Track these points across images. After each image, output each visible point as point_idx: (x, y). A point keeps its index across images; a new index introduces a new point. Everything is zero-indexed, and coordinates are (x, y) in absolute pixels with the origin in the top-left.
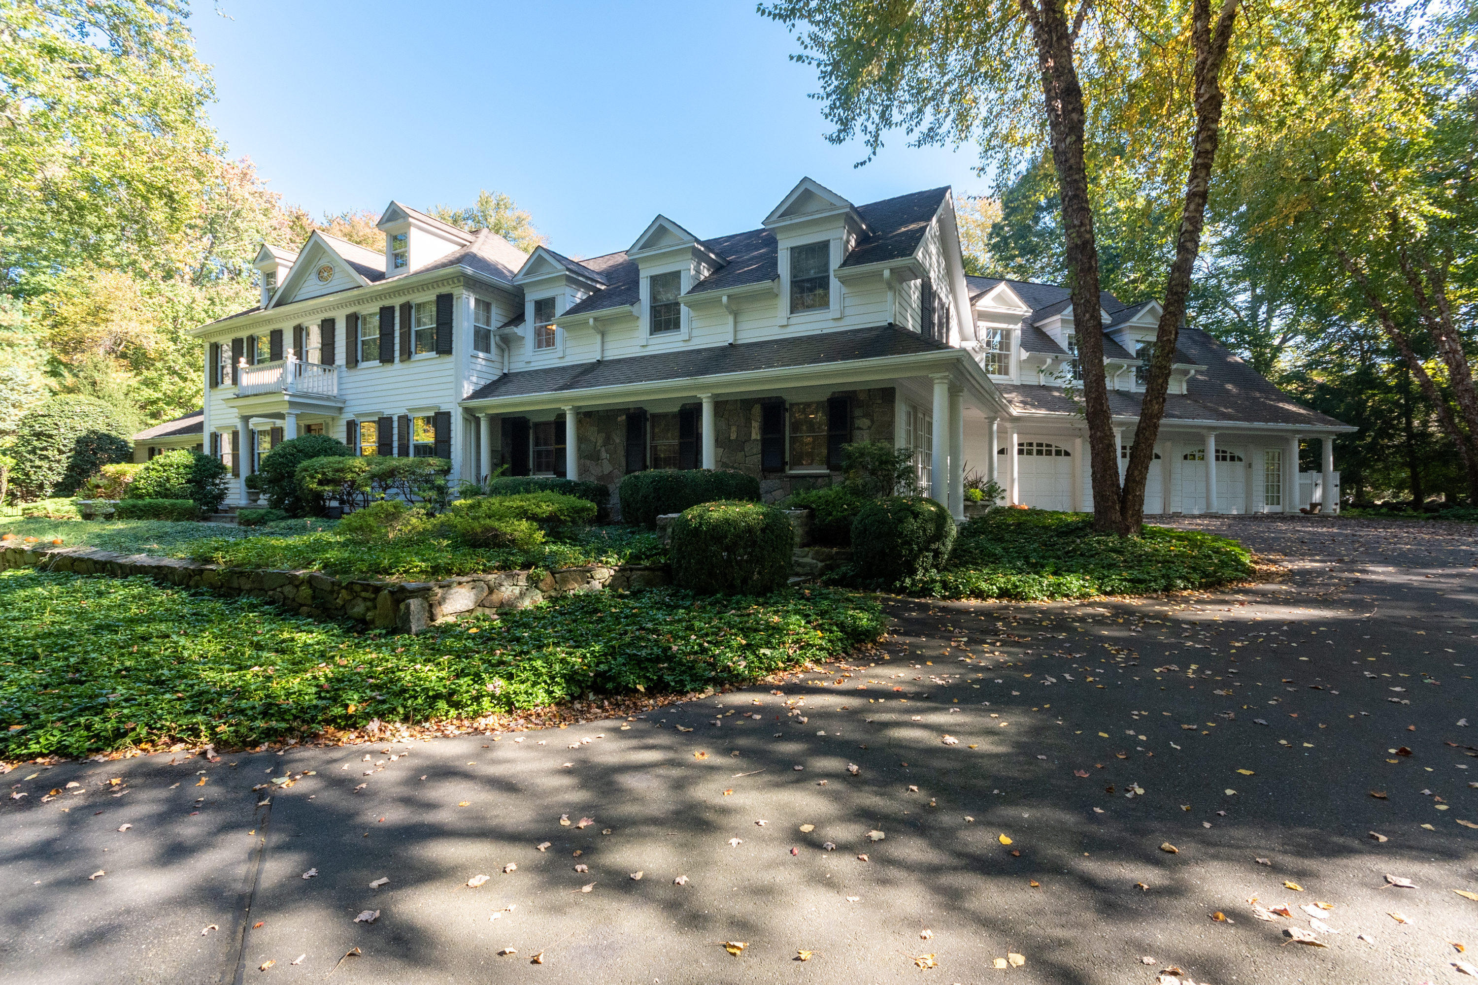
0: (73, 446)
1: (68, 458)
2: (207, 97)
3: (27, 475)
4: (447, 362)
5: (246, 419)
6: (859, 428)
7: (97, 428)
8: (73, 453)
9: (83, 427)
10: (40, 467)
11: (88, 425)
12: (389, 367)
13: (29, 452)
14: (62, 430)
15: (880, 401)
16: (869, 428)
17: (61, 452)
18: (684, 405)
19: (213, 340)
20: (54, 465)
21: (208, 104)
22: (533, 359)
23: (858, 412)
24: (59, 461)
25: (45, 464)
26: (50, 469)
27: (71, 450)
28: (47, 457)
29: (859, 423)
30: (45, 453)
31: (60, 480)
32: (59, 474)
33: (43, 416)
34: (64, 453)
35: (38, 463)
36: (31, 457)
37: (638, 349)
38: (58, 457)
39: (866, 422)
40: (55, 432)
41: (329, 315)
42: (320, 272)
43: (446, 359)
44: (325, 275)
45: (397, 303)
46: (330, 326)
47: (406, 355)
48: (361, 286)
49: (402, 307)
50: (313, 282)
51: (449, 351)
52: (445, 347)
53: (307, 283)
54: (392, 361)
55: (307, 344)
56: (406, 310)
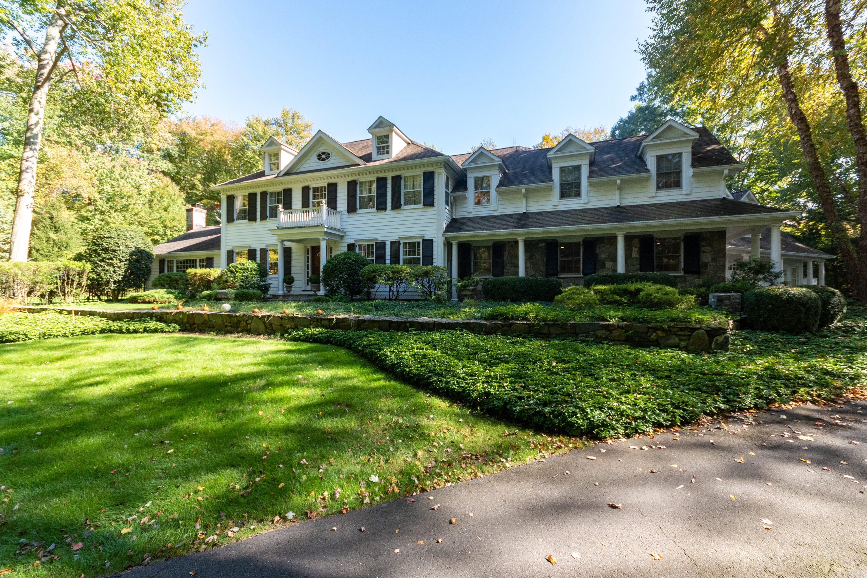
0: (128, 258)
1: (125, 264)
2: (201, 42)
3: (99, 275)
4: (431, 211)
5: (282, 241)
6: (704, 252)
7: (139, 246)
8: (128, 262)
9: (132, 246)
10: (107, 271)
11: (135, 244)
12: (383, 213)
13: (100, 261)
14: (121, 247)
15: (717, 238)
16: (711, 252)
17: (121, 261)
18: (585, 238)
19: (229, 193)
20: (117, 269)
21: (200, 47)
22: (473, 210)
23: (703, 243)
24: (119, 267)
25: (111, 269)
26: (114, 272)
27: (126, 261)
28: (112, 265)
29: (703, 249)
30: (111, 261)
31: (120, 279)
32: (120, 275)
33: (107, 238)
34: (122, 261)
35: (107, 268)
36: (103, 264)
37: (551, 207)
38: (119, 265)
39: (709, 249)
40: (117, 248)
41: (333, 181)
42: (319, 155)
43: (430, 209)
44: (323, 157)
45: (389, 176)
46: (333, 188)
47: (396, 206)
48: (358, 165)
49: (393, 178)
50: (313, 161)
51: (432, 205)
52: (429, 202)
53: (309, 161)
54: (385, 209)
55: (314, 198)
56: (397, 180)
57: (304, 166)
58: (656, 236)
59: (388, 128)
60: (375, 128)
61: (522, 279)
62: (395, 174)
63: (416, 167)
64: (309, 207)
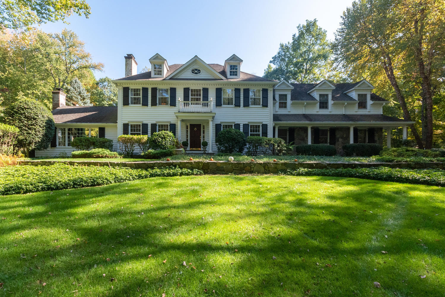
12: (238, 108)
19: (125, 86)
22: (278, 111)
41: (206, 87)
42: (193, 70)
43: (265, 108)
44: (196, 71)
45: (242, 88)
46: (206, 91)
47: (246, 105)
48: (222, 80)
49: (244, 90)
50: (189, 73)
51: (267, 106)
52: (265, 105)
53: (185, 73)
54: (239, 106)
55: (192, 95)
56: (247, 91)
57: (183, 75)
58: (358, 128)
59: (238, 61)
60: (230, 60)
61: (310, 146)
62: (245, 87)
63: (258, 85)
64: (189, 101)
